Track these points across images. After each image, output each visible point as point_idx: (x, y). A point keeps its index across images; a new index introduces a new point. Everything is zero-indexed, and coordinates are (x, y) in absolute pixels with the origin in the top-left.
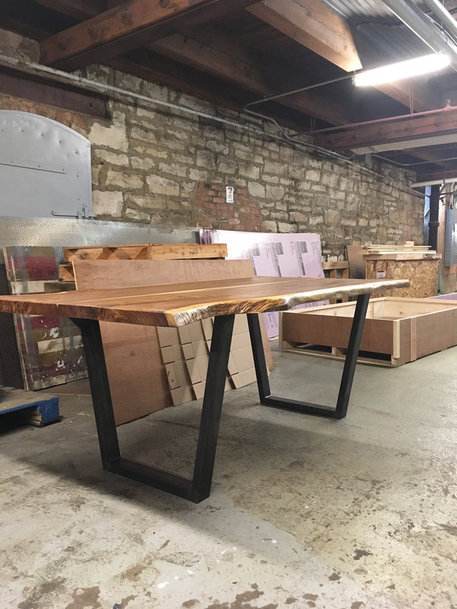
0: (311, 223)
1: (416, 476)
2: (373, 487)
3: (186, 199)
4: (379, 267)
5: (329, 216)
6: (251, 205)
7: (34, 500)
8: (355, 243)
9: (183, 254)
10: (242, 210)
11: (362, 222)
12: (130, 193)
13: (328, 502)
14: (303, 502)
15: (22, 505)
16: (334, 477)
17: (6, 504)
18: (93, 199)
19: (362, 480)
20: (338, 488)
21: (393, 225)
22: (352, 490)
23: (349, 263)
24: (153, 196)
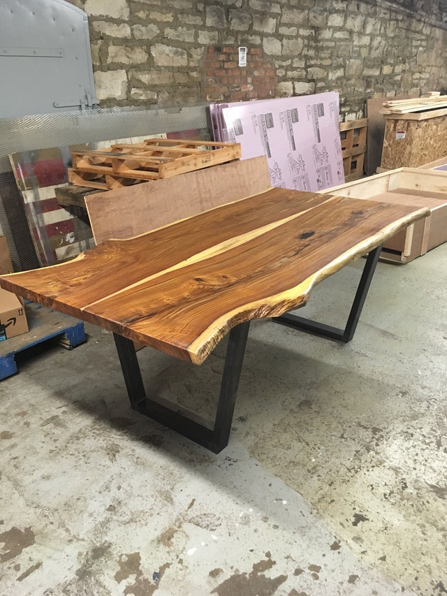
0: (330, 79)
1: (414, 423)
2: (373, 438)
3: (194, 69)
4: (399, 127)
5: (350, 67)
6: (265, 66)
7: (74, 446)
8: (377, 96)
9: (196, 165)
10: (256, 73)
11: (387, 70)
12: (133, 69)
13: (332, 454)
14: (311, 454)
15: (65, 453)
16: (339, 423)
17: (51, 451)
18: (95, 82)
19: (365, 428)
20: (342, 437)
21: (420, 68)
22: (354, 440)
23: (368, 121)
24: (159, 69)
